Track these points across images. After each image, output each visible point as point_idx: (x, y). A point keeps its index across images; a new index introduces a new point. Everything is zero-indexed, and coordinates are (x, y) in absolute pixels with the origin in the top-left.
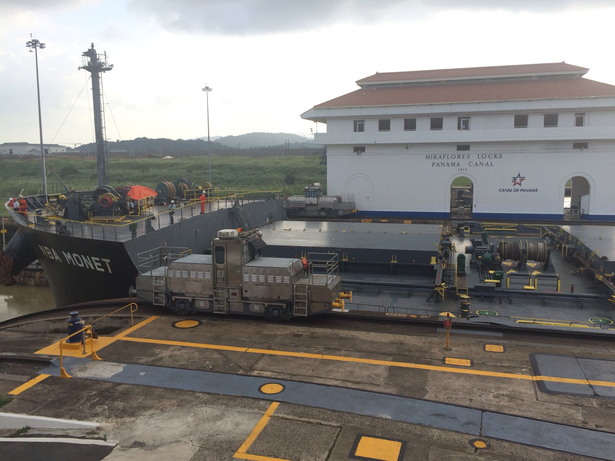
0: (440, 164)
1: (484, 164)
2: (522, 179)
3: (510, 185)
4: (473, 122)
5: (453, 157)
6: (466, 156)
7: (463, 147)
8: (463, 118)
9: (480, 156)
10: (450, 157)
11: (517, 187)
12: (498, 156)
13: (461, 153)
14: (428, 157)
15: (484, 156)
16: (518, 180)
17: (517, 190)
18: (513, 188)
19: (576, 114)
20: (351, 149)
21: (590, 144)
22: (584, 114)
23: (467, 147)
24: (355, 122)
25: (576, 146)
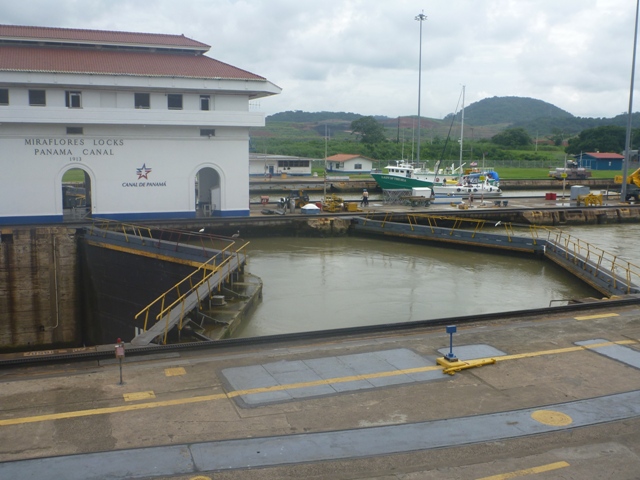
0: (45, 152)
1: (103, 152)
2: (148, 171)
3: (135, 179)
4: (85, 99)
5: (62, 142)
6: (79, 142)
7: (74, 129)
8: (72, 92)
9: (97, 142)
10: (58, 142)
11: (143, 180)
12: (118, 142)
13: (72, 137)
14: (28, 142)
15: (102, 142)
16: (143, 172)
17: (143, 185)
19: (201, 96)
21: (217, 131)
22: (209, 96)
23: (80, 130)
25: (203, 133)
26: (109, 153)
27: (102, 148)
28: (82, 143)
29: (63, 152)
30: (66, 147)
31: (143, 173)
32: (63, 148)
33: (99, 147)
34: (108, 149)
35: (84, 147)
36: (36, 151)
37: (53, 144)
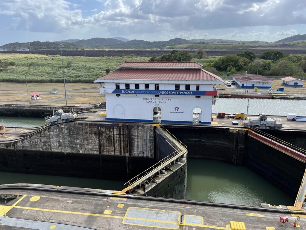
3: (174, 111)
4: (160, 87)
10: (152, 99)
11: (176, 111)
14: (144, 99)
15: (164, 99)
17: (176, 112)
18: (175, 112)
19: (196, 85)
20: (115, 95)
21: (201, 96)
22: (199, 85)
23: (158, 96)
24: (116, 84)
25: (197, 97)
26: (167, 102)
27: (165, 101)
28: (159, 99)
29: (154, 102)
30: (155, 101)
31: (177, 109)
32: (154, 101)
33: (164, 101)
34: (166, 101)
35: (159, 101)
36: (146, 102)
37: (151, 100)
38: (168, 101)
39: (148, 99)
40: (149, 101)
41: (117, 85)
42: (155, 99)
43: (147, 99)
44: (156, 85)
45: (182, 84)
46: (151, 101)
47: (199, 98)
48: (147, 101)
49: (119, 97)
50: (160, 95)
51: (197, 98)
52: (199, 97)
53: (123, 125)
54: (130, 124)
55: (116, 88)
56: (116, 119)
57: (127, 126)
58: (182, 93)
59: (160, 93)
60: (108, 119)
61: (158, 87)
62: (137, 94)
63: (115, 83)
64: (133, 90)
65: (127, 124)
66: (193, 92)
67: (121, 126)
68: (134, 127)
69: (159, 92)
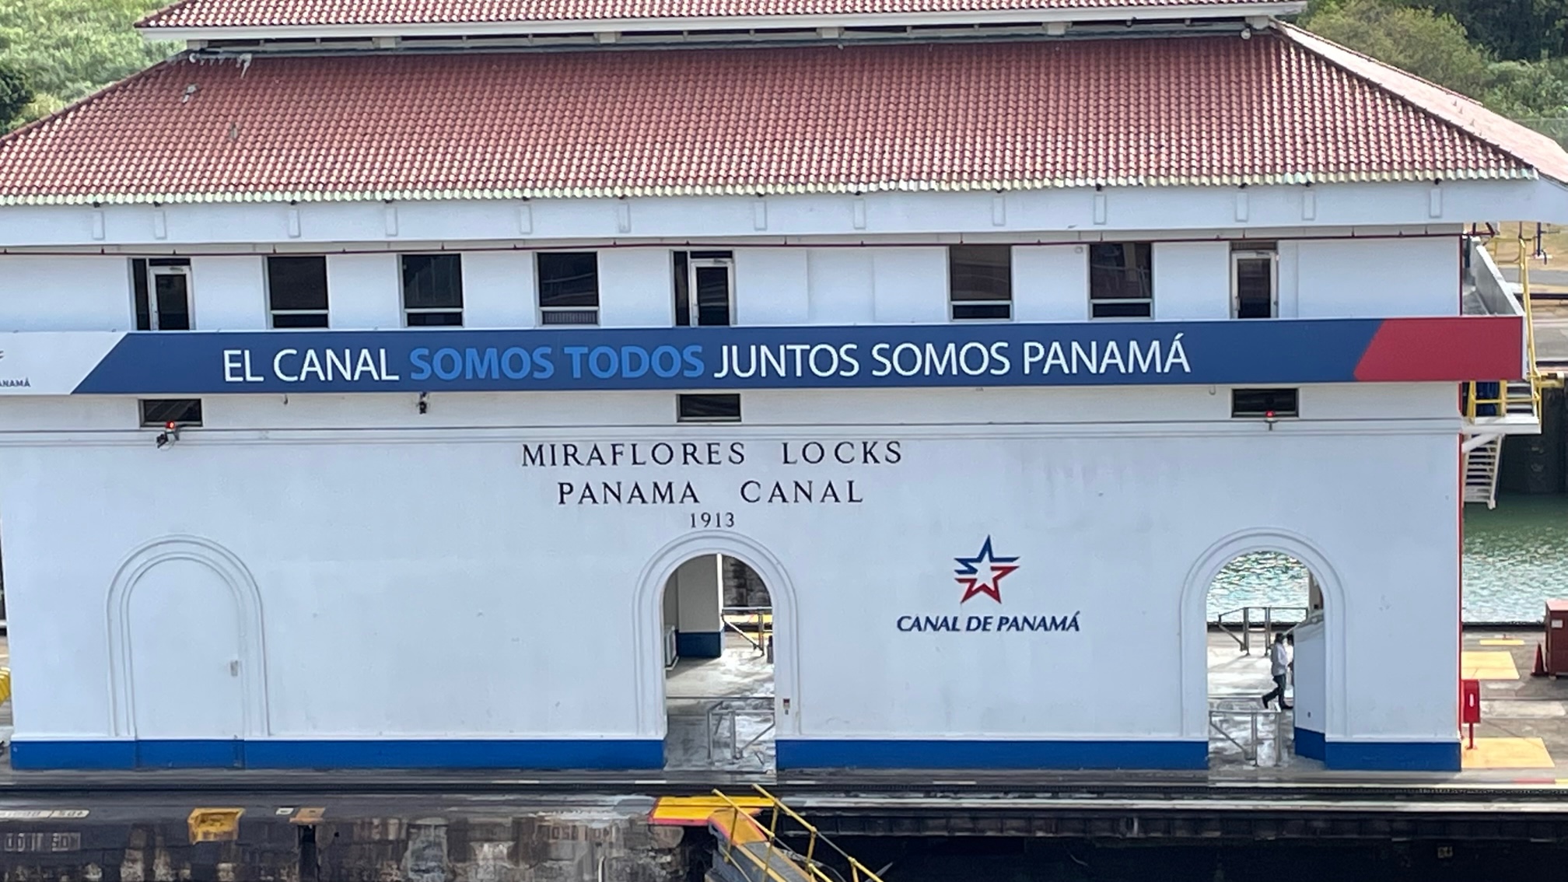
0: (598, 491)
1: (817, 495)
2: (1005, 567)
5: (662, 453)
8: (695, 255)
9: (795, 453)
10: (644, 453)
11: (982, 605)
12: (880, 451)
13: (701, 432)
14: (533, 456)
15: (813, 451)
16: (983, 570)
18: (963, 612)
19: (1236, 245)
20: (124, 409)
21: (1308, 395)
22: (1270, 245)
23: (728, 408)
24: (139, 268)
25: (1245, 404)
26: (843, 494)
27: (818, 476)
28: (737, 455)
29: (665, 493)
30: (678, 474)
31: (984, 574)
32: (663, 476)
33: (802, 472)
34: (840, 477)
35: (743, 473)
36: (565, 490)
38: (859, 472)
39: (583, 455)
40: (596, 475)
41: (152, 272)
42: (689, 453)
43: (570, 454)
44: (693, 265)
45: (1039, 242)
46: (624, 473)
47: (1284, 424)
48: (576, 475)
49: (188, 434)
50: (748, 399)
51: (1253, 425)
52: (1284, 403)
53: (242, 823)
54: (349, 808)
55: (143, 321)
56: (138, 744)
57: (307, 834)
58: (1054, 356)
59: (744, 367)
60: (27, 754)
61: (715, 282)
62: (432, 398)
63: (117, 251)
64: (372, 340)
65: (308, 815)
66: (1196, 334)
67: (217, 849)
68: (399, 848)
69: (730, 356)
